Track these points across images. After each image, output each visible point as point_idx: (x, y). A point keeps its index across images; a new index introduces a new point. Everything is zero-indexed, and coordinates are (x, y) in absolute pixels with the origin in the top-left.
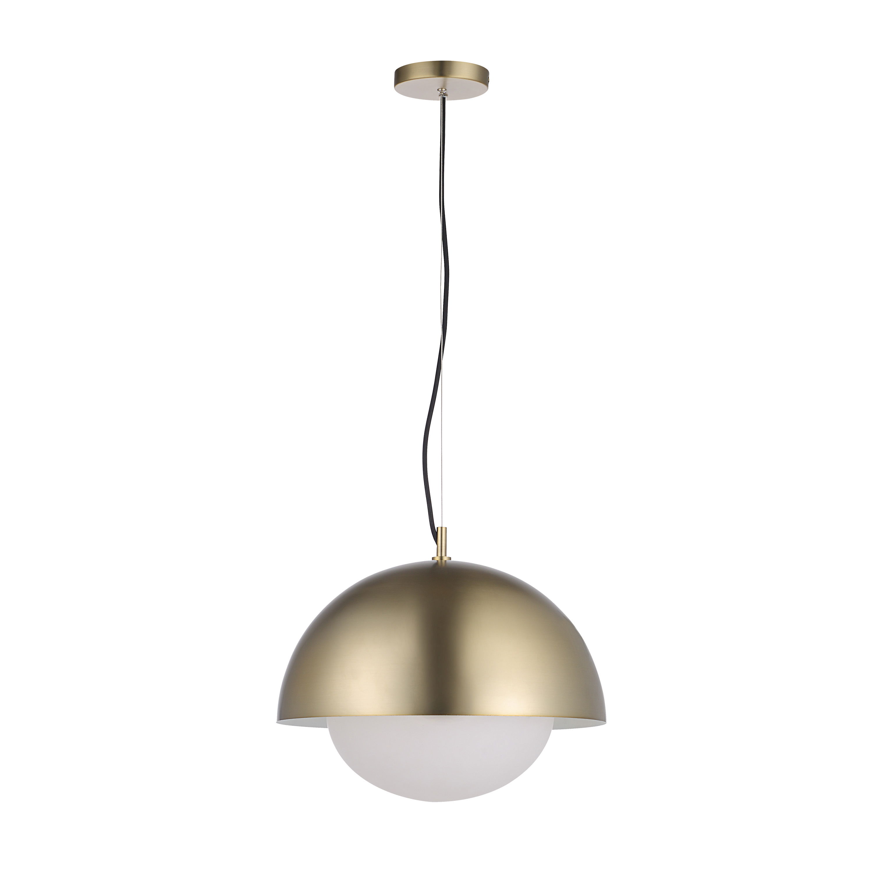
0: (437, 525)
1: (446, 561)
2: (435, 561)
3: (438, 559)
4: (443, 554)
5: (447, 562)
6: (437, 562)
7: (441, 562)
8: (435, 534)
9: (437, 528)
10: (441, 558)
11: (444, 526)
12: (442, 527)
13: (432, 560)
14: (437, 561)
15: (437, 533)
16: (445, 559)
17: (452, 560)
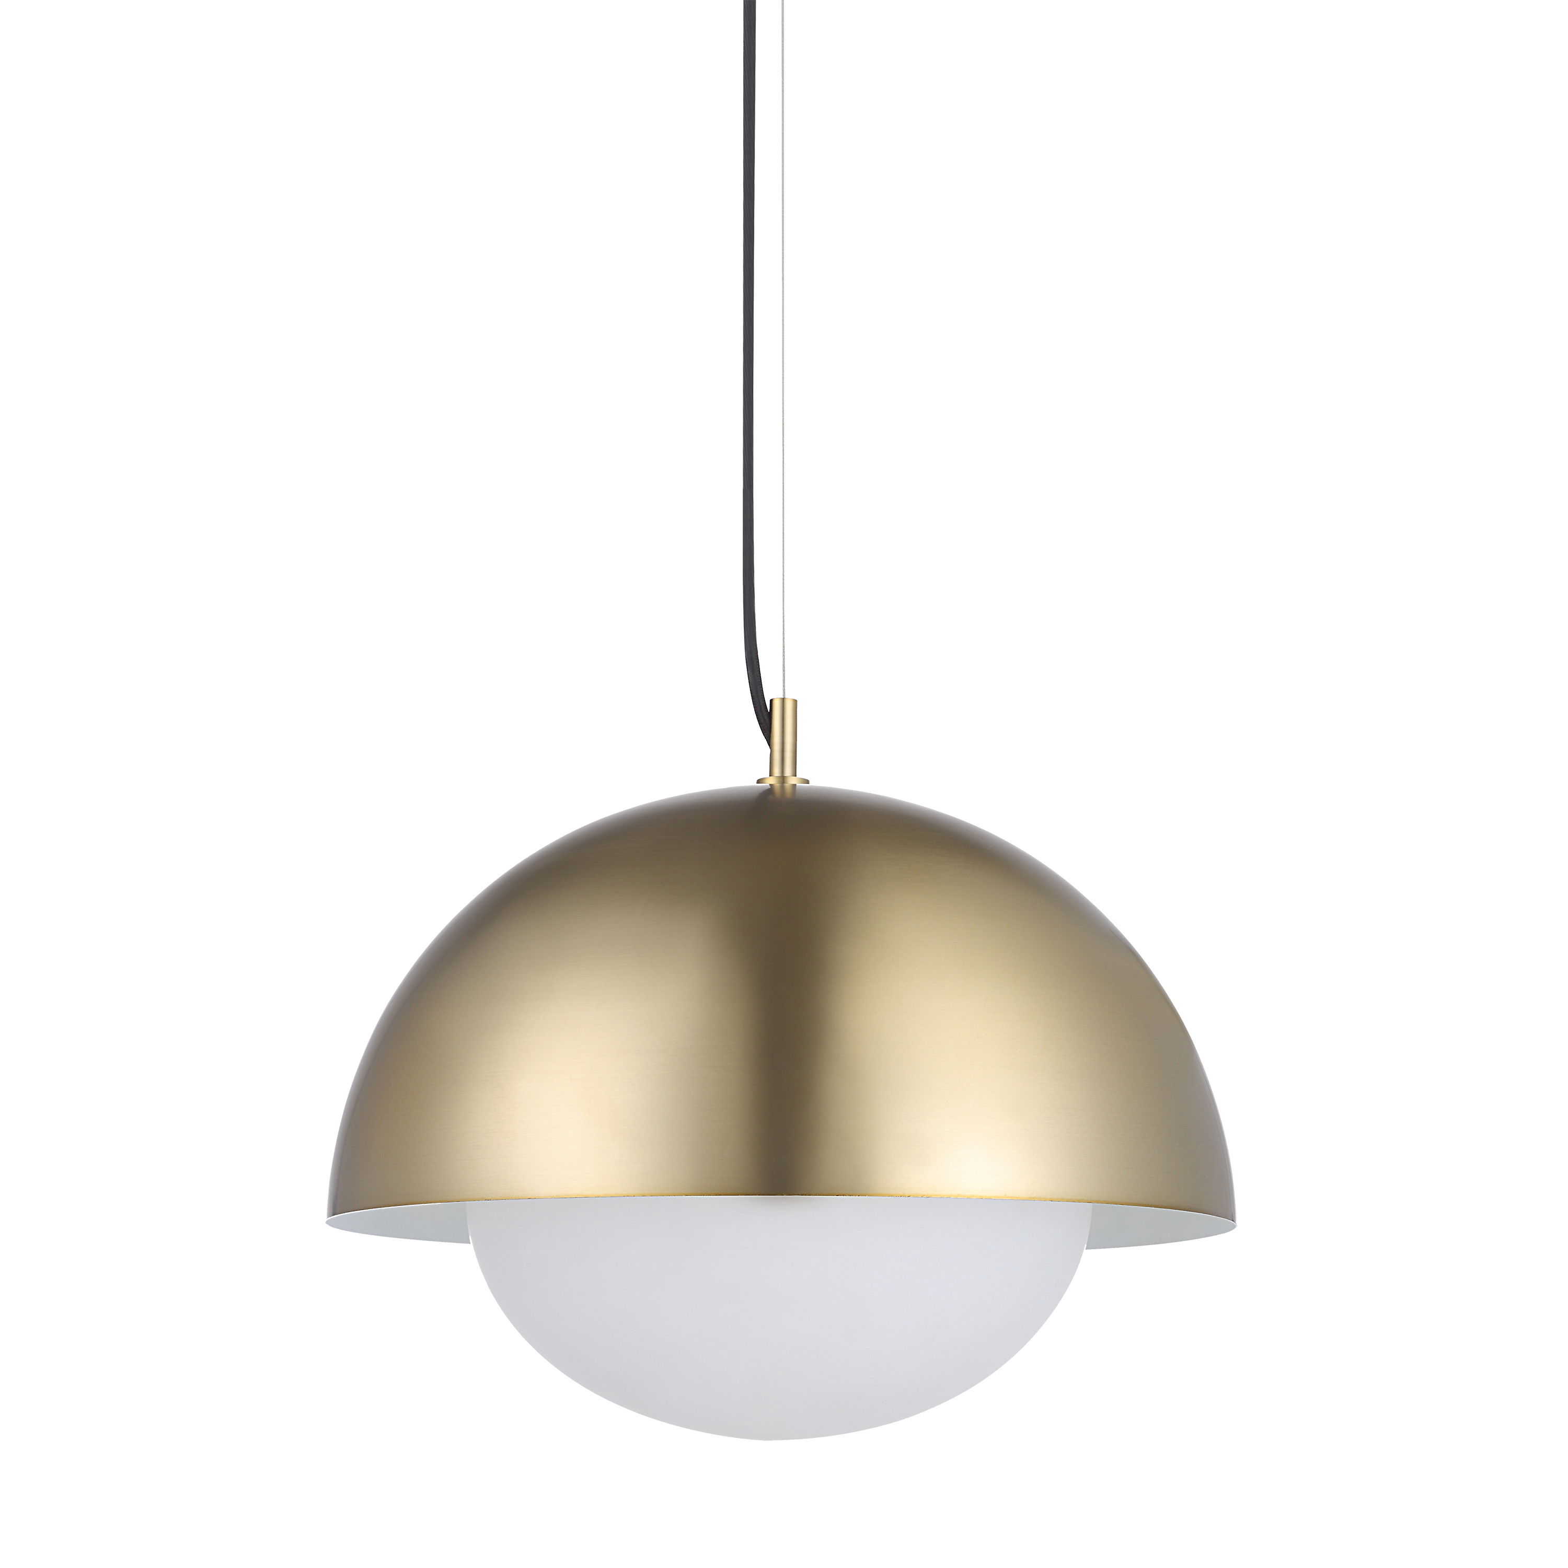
0: (770, 692)
1: (795, 785)
2: (766, 785)
3: (772, 781)
4: (788, 771)
5: (797, 787)
6: (770, 790)
7: (783, 787)
8: (766, 717)
9: (771, 701)
10: (783, 779)
11: (790, 696)
12: (783, 698)
13: (757, 783)
14: (770, 785)
15: (770, 714)
16: (792, 781)
17: (812, 784)
